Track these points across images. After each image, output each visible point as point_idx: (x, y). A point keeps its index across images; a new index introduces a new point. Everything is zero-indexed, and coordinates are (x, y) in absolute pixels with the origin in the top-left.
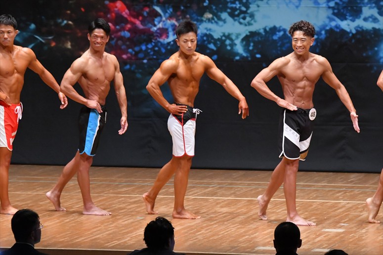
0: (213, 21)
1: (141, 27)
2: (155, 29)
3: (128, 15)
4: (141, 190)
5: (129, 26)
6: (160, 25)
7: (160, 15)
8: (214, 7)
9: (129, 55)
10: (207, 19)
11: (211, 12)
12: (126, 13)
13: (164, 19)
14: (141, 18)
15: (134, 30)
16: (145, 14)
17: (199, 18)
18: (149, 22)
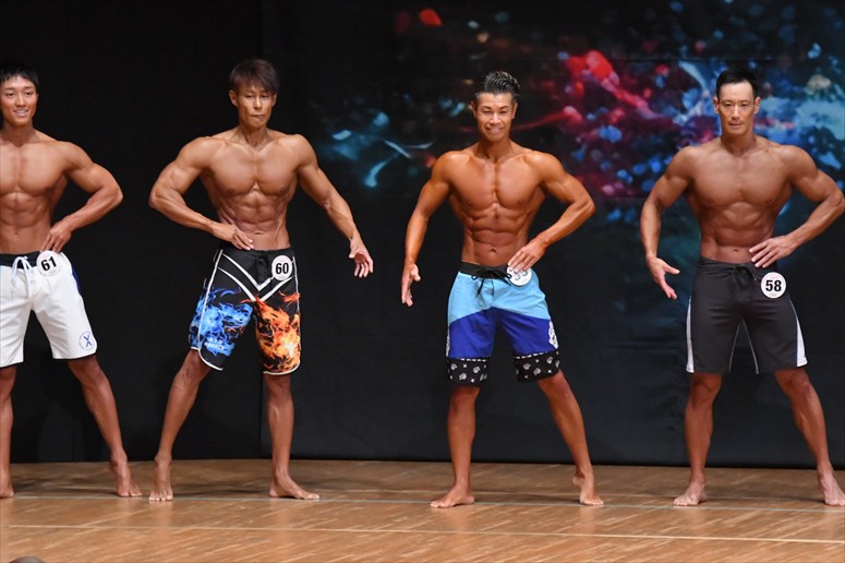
0: (833, 97)
1: (649, 114)
2: (684, 118)
3: (617, 87)
4: (653, 522)
5: (618, 113)
6: (697, 110)
7: (697, 85)
8: (835, 62)
9: (619, 185)
10: (816, 91)
11: (826, 75)
12: (612, 82)
13: (706, 93)
14: (648, 93)
15: (632, 123)
16: (659, 82)
17: (796, 89)
18: (670, 103)
